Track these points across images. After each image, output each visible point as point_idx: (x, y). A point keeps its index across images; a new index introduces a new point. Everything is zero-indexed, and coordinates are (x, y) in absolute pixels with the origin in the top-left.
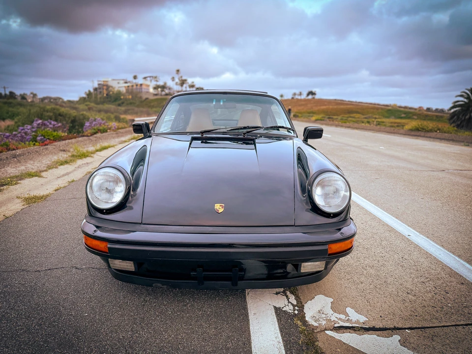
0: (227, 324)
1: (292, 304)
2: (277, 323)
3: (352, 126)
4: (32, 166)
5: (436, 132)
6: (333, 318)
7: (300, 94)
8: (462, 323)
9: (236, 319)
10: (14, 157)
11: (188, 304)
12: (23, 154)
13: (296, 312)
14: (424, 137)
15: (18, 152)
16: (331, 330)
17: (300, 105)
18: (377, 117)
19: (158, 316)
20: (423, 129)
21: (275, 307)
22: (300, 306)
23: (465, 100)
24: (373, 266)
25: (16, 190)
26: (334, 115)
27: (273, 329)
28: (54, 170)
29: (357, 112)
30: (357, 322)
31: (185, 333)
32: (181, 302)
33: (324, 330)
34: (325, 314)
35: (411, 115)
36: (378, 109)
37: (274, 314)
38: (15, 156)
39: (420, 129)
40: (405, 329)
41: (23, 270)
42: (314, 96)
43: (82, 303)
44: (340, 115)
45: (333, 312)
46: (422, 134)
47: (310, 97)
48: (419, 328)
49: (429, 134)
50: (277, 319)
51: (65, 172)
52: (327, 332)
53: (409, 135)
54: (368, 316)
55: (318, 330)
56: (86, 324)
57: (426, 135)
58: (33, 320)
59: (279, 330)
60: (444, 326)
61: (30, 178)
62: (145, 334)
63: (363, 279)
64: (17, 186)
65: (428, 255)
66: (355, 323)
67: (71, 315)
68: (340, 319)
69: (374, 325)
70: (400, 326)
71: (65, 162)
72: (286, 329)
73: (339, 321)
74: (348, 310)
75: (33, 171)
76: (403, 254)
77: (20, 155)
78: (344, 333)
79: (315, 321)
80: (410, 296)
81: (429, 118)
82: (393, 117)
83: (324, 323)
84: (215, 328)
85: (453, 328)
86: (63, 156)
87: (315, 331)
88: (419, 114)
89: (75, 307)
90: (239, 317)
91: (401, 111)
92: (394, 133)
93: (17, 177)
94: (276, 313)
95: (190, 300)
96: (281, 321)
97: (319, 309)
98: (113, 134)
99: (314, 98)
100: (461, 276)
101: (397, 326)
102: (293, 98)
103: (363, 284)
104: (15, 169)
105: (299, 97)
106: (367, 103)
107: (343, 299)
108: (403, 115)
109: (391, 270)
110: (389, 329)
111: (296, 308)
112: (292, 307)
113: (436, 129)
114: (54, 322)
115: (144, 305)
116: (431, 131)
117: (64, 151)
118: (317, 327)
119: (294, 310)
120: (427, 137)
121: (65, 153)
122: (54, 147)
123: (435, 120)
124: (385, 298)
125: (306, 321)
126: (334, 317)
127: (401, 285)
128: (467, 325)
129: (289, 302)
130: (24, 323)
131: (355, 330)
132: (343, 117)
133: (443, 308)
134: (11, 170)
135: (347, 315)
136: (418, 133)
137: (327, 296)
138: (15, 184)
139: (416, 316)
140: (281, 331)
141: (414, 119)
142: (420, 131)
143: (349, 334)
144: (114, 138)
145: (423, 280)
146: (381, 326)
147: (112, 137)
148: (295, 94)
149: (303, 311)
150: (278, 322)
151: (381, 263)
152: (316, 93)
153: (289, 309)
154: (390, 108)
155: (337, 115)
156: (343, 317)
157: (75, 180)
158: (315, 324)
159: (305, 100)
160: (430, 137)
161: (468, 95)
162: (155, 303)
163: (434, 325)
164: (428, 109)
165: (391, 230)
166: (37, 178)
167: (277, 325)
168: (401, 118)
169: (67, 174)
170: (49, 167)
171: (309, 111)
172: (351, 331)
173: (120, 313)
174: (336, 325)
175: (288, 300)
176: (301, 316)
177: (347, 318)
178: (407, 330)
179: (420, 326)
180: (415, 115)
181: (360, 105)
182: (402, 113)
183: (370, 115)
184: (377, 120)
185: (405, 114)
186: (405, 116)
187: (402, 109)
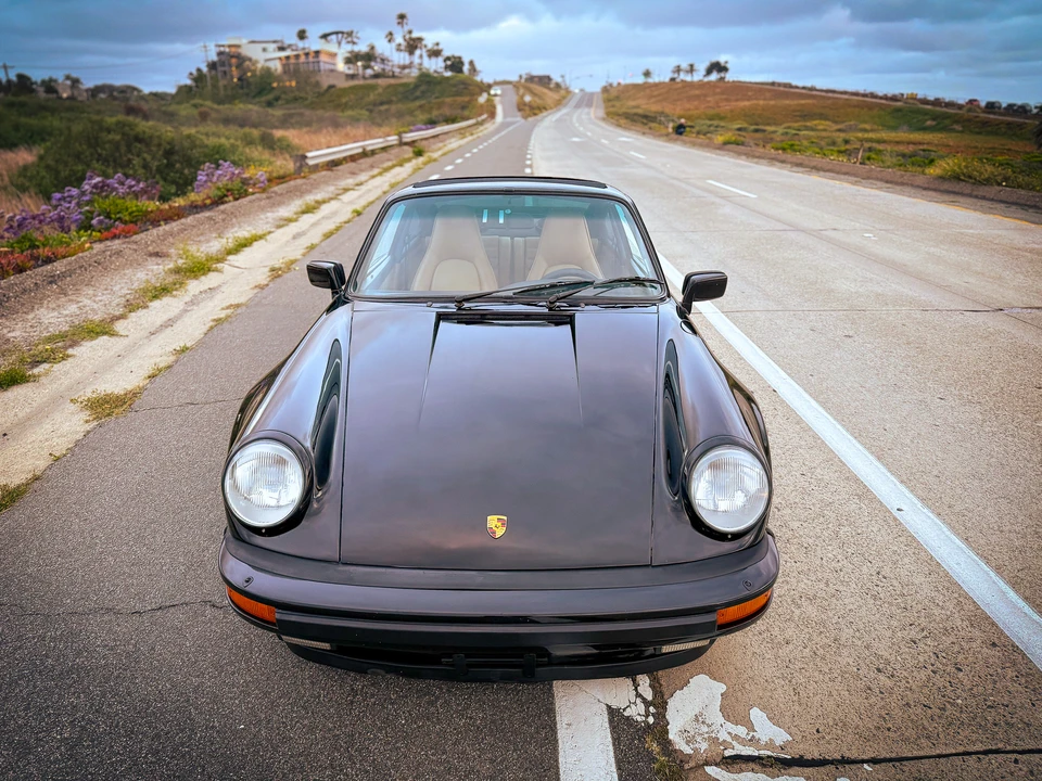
0: (515, 750)
1: (644, 700)
2: (611, 748)
3: (806, 162)
4: (93, 301)
5: (999, 184)
6: (723, 736)
7: (692, 69)
8: (979, 747)
9: (532, 738)
10: (51, 283)
11: (437, 698)
12: (70, 273)
13: (651, 720)
14: (970, 195)
15: (59, 267)
16: (716, 765)
17: (690, 99)
18: (867, 127)
19: (380, 729)
20: (970, 177)
21: (609, 707)
22: (660, 703)
24: (815, 597)
25: (66, 373)
26: (769, 124)
27: (604, 763)
28: (141, 312)
29: (822, 117)
30: (770, 745)
31: (433, 771)
32: (425, 695)
33: (704, 765)
34: (709, 726)
36: (870, 107)
37: (607, 725)
38: (52, 280)
39: (962, 178)
40: (863, 761)
41: (109, 610)
42: (722, 75)
43: (231, 698)
44: (784, 122)
45: (722, 720)
46: (967, 188)
47: (714, 77)
48: (890, 760)
49: (982, 191)
50: (613, 738)
51: (165, 317)
52: (710, 770)
53: (935, 190)
54: (794, 730)
55: (692, 764)
56: (243, 750)
57: (975, 193)
58: (142, 741)
59: (614, 765)
60: (940, 756)
61: (92, 339)
62: (357, 776)
63: (789, 633)
64: (67, 364)
65: (933, 567)
66: (766, 747)
67: (213, 727)
68: (736, 738)
69: (801, 753)
70: (853, 755)
71: (163, 289)
72: (629, 762)
73: (734, 743)
74: (757, 715)
75: (97, 318)
76: (881, 564)
77: (63, 276)
78: (741, 771)
79: (688, 743)
80: (882, 677)
81: (989, 129)
82: (905, 128)
83: (704, 746)
84: (492, 761)
85: (958, 761)
86: (155, 271)
87: (686, 767)
88: (969, 120)
89: (218, 709)
90: (537, 733)
91: (926, 113)
92: (902, 184)
93: (63, 336)
94: (611, 722)
95: (441, 689)
96: (619, 744)
97: (697, 712)
98: (260, 200)
99: (722, 79)
100: (993, 624)
101: (847, 755)
102: (673, 79)
103: (791, 646)
104: (56, 314)
105: (688, 78)
106: (845, 93)
107: (747, 686)
108: (929, 123)
109: (851, 607)
110: (832, 762)
111: (652, 709)
112: (641, 708)
113: (999, 179)
114: (182, 744)
115: (352, 702)
116: (987, 182)
117: (157, 255)
118: (690, 756)
119: (647, 716)
120: (976, 197)
121: (159, 260)
122: (135, 247)
123: (1004, 134)
124: (830, 684)
125: (669, 742)
126: (726, 730)
127: (867, 647)
128: (986, 752)
129: (638, 695)
130: (125, 747)
131: (764, 766)
132: (789, 128)
133: (944, 709)
134: (52, 317)
135: (751, 728)
136: (958, 187)
137: (715, 679)
138: (63, 359)
139: (889, 729)
140: (619, 768)
142: (963, 181)
143: (750, 774)
144: (263, 209)
145: (913, 633)
146: (816, 756)
147: (259, 206)
148: (678, 70)
149: (664, 717)
150: (614, 745)
151: (831, 590)
152: (728, 66)
153: (636, 712)
154: (899, 104)
155: (776, 124)
156: (741, 731)
157: (188, 345)
158: (687, 750)
159: (701, 85)
160: (984, 198)
162: (373, 696)
163: (922, 753)
164: (991, 106)
165: (864, 493)
166: (105, 337)
167: (612, 754)
168: (924, 129)
169: (169, 323)
170: (131, 307)
171: (711, 112)
172: (757, 767)
173: (306, 722)
174: (728, 753)
175: (636, 689)
176: (660, 730)
177: (752, 734)
178: (865, 766)
179: (894, 755)
180: (957, 122)
181: (829, 98)
182: (926, 117)
183: (852, 123)
184: (866, 135)
185: (934, 119)
186: (934, 123)
187: (929, 107)
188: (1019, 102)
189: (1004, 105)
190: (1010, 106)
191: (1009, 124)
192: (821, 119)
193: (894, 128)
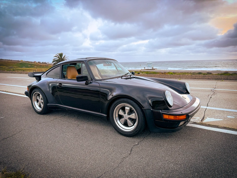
18: (16, 67)
23: (58, 59)
33: (202, 122)
35: (33, 65)
36: (14, 63)
69: (202, 118)
81: (42, 67)
82: (24, 67)
83: (199, 121)
88: (37, 65)
91: (28, 64)
108: (29, 66)
123: (45, 67)
141: (35, 67)
149: (193, 121)
154: (20, 62)
161: (58, 56)
164: (39, 62)
168: (29, 67)
178: (205, 116)
180: (35, 65)
181: (3, 61)
182: (28, 65)
183: (11, 66)
184: (16, 69)
185: (30, 65)
186: (30, 66)
187: (28, 63)
188: (44, 62)
189: (41, 63)
190: (43, 63)
191: (45, 65)
192: (2, 66)
193: (22, 67)
